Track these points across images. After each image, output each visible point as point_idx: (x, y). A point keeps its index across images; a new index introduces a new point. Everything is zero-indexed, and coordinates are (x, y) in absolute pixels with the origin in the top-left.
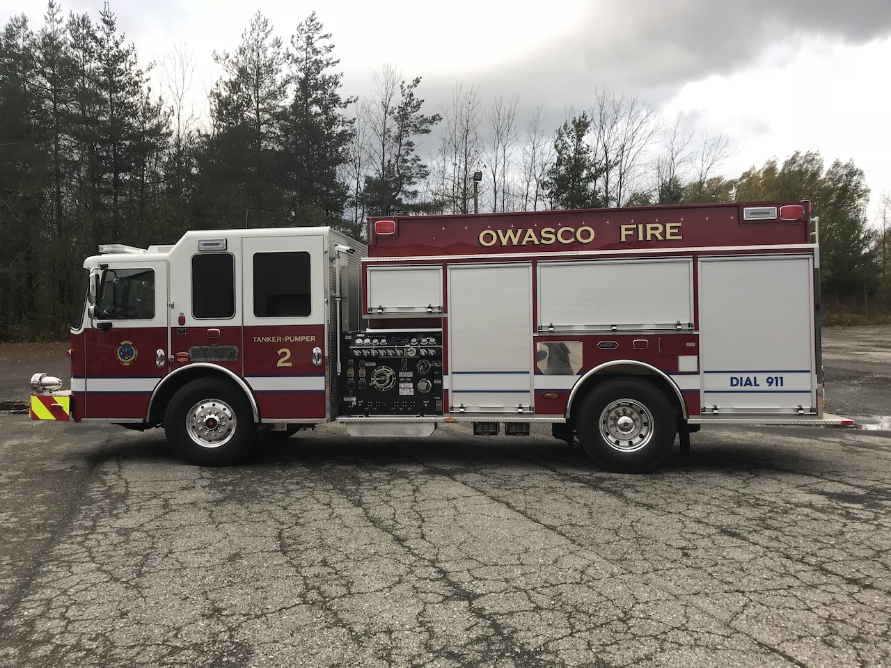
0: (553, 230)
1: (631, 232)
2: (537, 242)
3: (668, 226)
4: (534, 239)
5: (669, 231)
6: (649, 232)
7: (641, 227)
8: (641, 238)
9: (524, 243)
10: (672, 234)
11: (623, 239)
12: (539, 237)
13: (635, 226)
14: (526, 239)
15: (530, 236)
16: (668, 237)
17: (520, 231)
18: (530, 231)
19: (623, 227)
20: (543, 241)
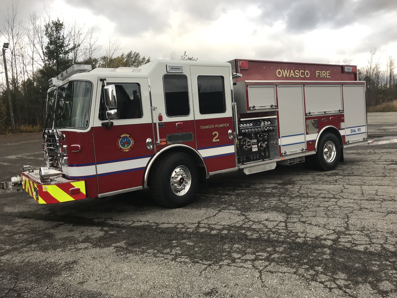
0: (298, 71)
1: (318, 74)
2: (294, 76)
3: (327, 72)
4: (293, 75)
5: (328, 74)
6: (323, 74)
7: (321, 71)
8: (321, 77)
9: (290, 76)
10: (328, 76)
11: (317, 77)
12: (295, 74)
13: (319, 72)
14: (291, 75)
15: (292, 74)
16: (328, 77)
17: (289, 70)
18: (292, 71)
19: (317, 72)
20: (296, 76)
